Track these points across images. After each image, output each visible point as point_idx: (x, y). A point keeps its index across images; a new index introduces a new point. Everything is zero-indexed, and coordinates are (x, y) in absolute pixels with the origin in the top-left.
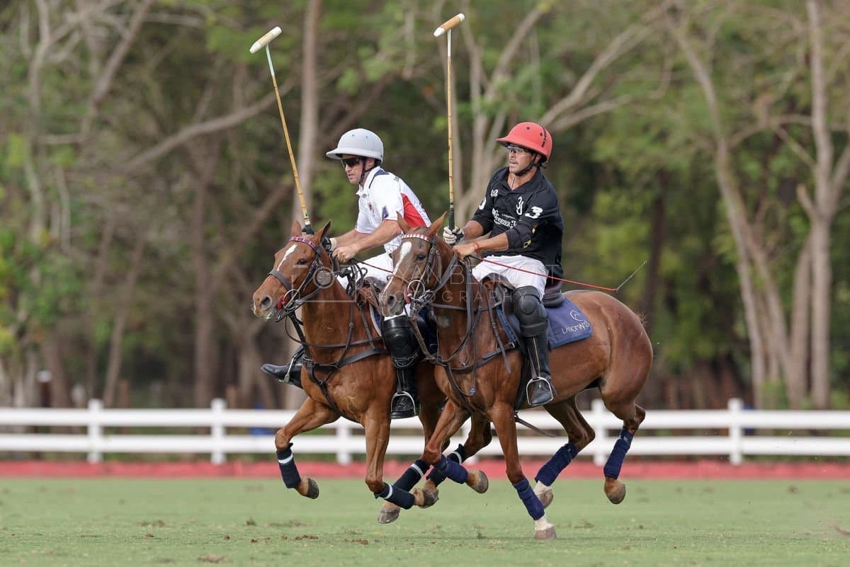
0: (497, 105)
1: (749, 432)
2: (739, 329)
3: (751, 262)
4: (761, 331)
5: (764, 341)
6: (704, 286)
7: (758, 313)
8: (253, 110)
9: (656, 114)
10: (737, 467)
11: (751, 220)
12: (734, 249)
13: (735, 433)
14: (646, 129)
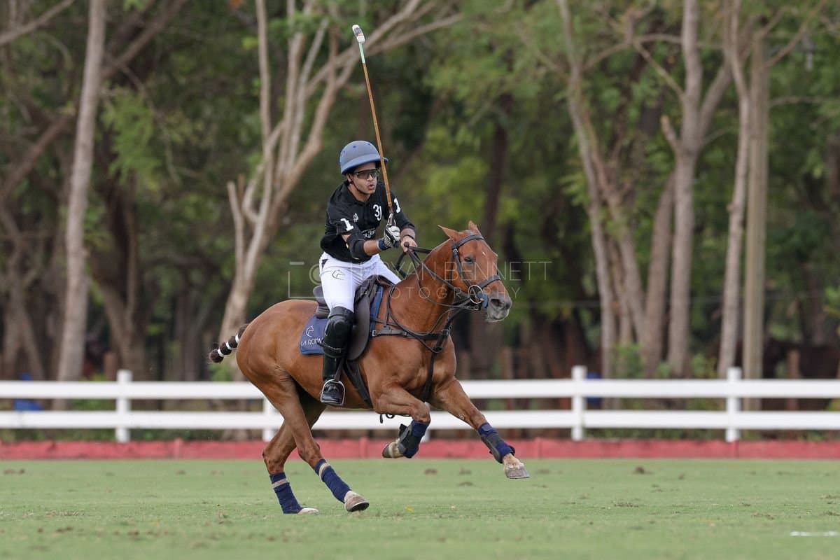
0: (317, 21)
1: (594, 404)
2: (587, 283)
3: (605, 204)
4: (612, 285)
5: (615, 298)
6: (548, 233)
7: (610, 264)
8: (31, 26)
9: (502, 31)
10: (578, 443)
11: (606, 157)
12: (586, 189)
13: (578, 404)
14: (490, 48)
